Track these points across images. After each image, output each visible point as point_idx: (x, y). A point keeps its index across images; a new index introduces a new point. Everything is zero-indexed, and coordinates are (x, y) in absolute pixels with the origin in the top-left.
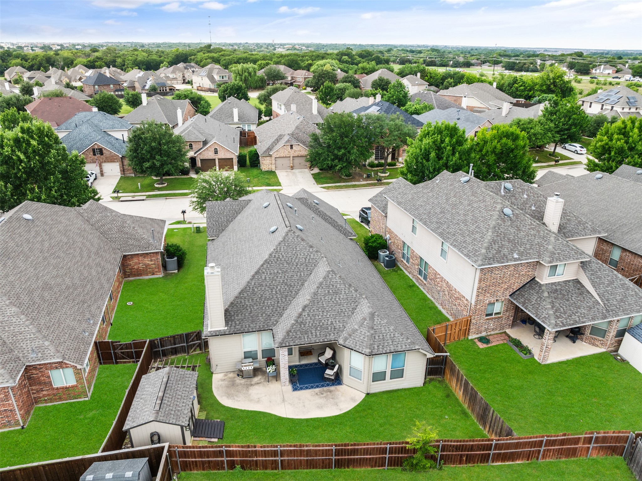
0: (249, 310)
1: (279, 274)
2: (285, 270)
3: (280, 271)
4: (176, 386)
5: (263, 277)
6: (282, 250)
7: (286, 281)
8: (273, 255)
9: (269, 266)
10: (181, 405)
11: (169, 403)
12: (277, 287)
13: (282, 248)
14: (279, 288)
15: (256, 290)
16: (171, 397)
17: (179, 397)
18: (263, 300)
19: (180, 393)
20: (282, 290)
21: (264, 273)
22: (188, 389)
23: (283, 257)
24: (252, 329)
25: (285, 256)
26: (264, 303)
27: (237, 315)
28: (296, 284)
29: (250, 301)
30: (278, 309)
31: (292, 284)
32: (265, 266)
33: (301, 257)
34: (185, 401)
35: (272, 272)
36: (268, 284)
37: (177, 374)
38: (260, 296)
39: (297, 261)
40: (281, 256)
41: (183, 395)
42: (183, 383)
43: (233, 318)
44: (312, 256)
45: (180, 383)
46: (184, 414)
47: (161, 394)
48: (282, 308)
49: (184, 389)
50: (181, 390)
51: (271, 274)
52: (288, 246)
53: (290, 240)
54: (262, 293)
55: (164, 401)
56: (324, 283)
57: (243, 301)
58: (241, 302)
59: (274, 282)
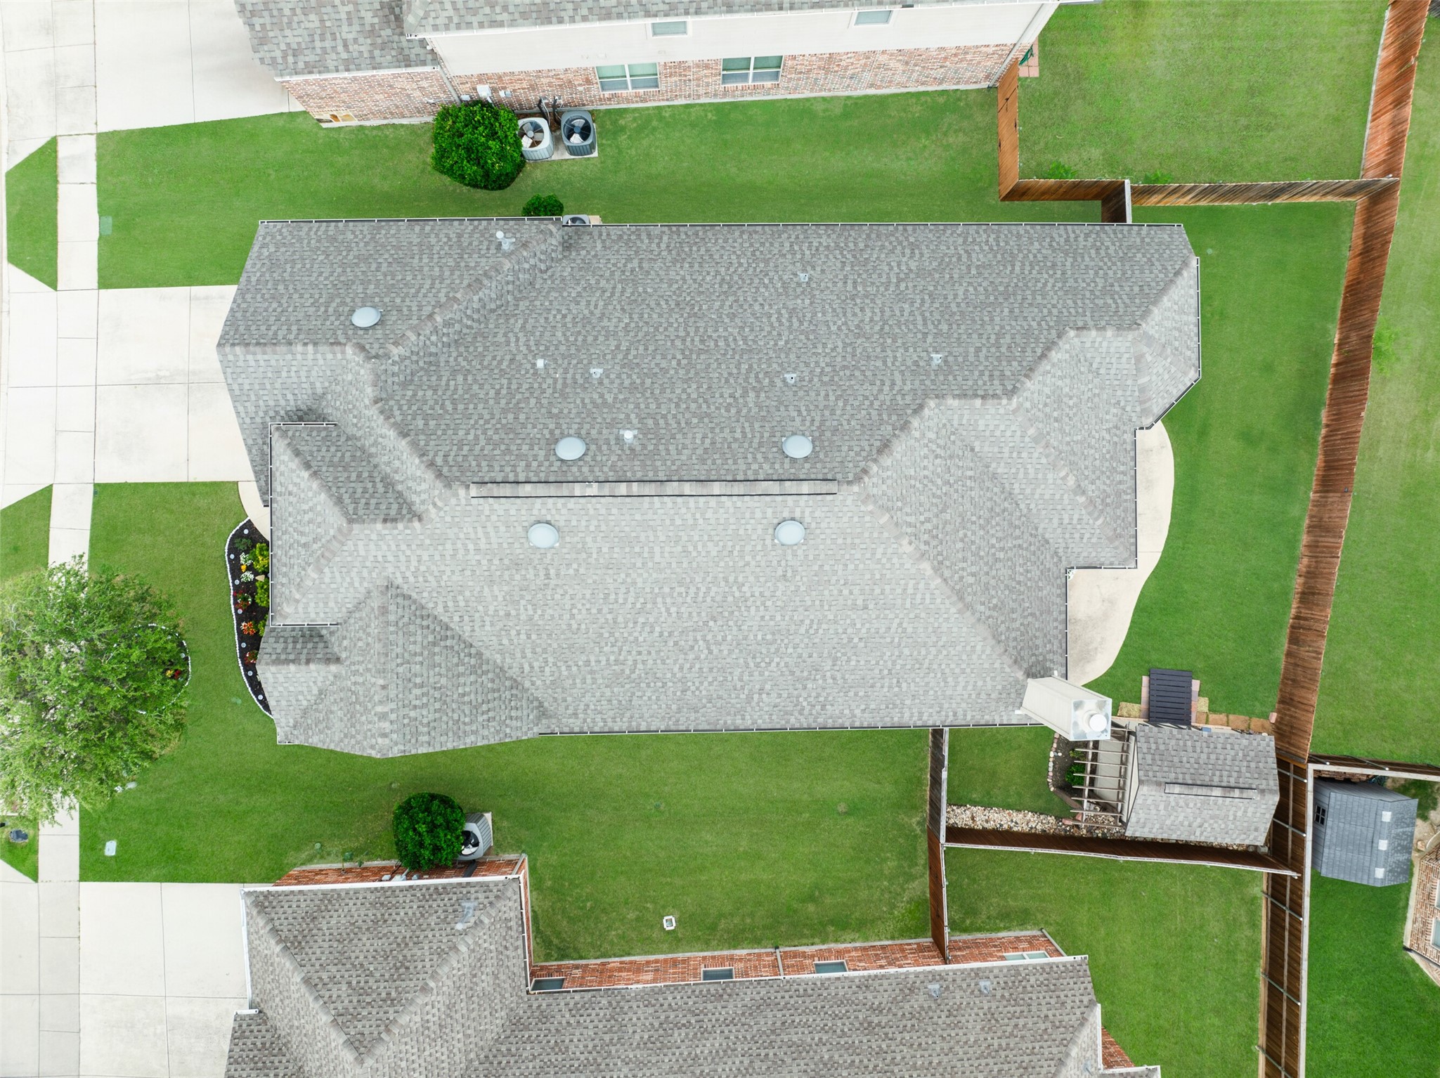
0: (1030, 619)
1: (965, 535)
2: (959, 520)
3: (961, 534)
4: (1188, 766)
5: (971, 580)
6: (911, 519)
7: (982, 521)
8: (923, 547)
9: (948, 563)
10: (1233, 753)
11: (1235, 774)
12: (993, 546)
13: (908, 519)
14: (994, 541)
15: (995, 601)
16: (1218, 773)
17: (1213, 757)
18: (1014, 584)
19: (1204, 756)
20: (1000, 534)
21: (961, 578)
22: (1189, 743)
23: (928, 520)
24: (1060, 612)
25: (927, 515)
26: (1019, 583)
27: (1037, 647)
28: (988, 495)
29: (1014, 616)
30: (1032, 548)
31: (989, 504)
32: (947, 573)
33: (931, 468)
34: (1219, 746)
35: (960, 555)
36: (986, 569)
37: (1156, 768)
38: (1007, 592)
39: (939, 482)
40: (928, 526)
41: (1206, 750)
42: (1173, 753)
43: (1041, 658)
44: (932, 435)
45: (1176, 760)
46: (1251, 744)
47: (1217, 792)
48: (1032, 540)
49: (1190, 749)
50: (1195, 755)
51: (964, 560)
52: (902, 498)
53: (890, 492)
54: (1002, 587)
55: (1232, 784)
56: (1041, 425)
57: (1013, 635)
58: (1015, 639)
59: (982, 553)
